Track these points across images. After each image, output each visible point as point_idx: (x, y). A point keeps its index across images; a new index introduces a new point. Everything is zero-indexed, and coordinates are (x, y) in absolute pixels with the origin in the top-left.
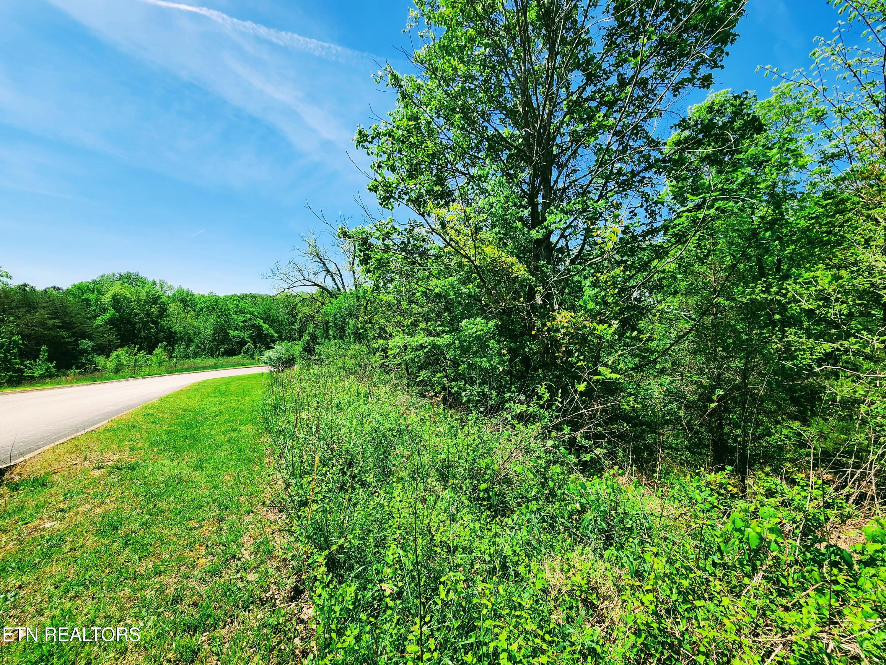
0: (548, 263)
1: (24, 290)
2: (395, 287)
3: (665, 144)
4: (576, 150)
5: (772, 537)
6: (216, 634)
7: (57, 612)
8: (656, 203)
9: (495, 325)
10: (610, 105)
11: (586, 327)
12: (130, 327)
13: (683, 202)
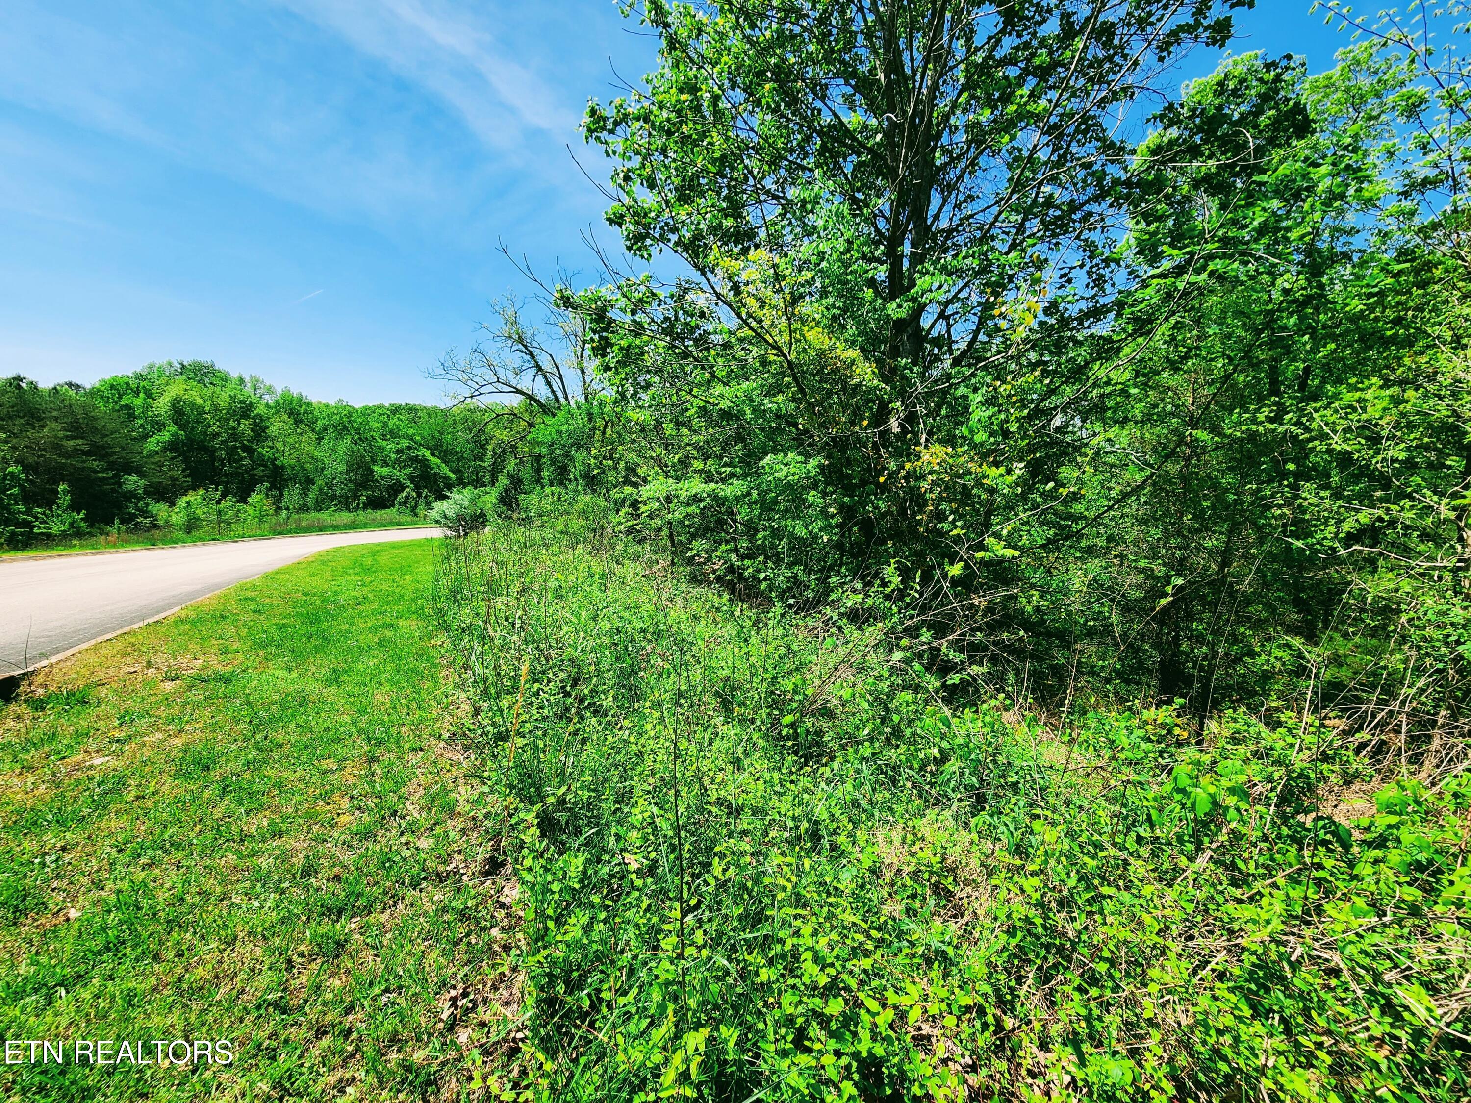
0: (915, 363)
1: (19, 387)
2: (653, 398)
3: (1133, 152)
4: (976, 158)
5: (1231, 801)
6: (371, 919)
7: (125, 885)
8: (1107, 261)
9: (818, 466)
10: (1043, 73)
11: (970, 473)
12: (206, 458)
13: (1154, 258)
